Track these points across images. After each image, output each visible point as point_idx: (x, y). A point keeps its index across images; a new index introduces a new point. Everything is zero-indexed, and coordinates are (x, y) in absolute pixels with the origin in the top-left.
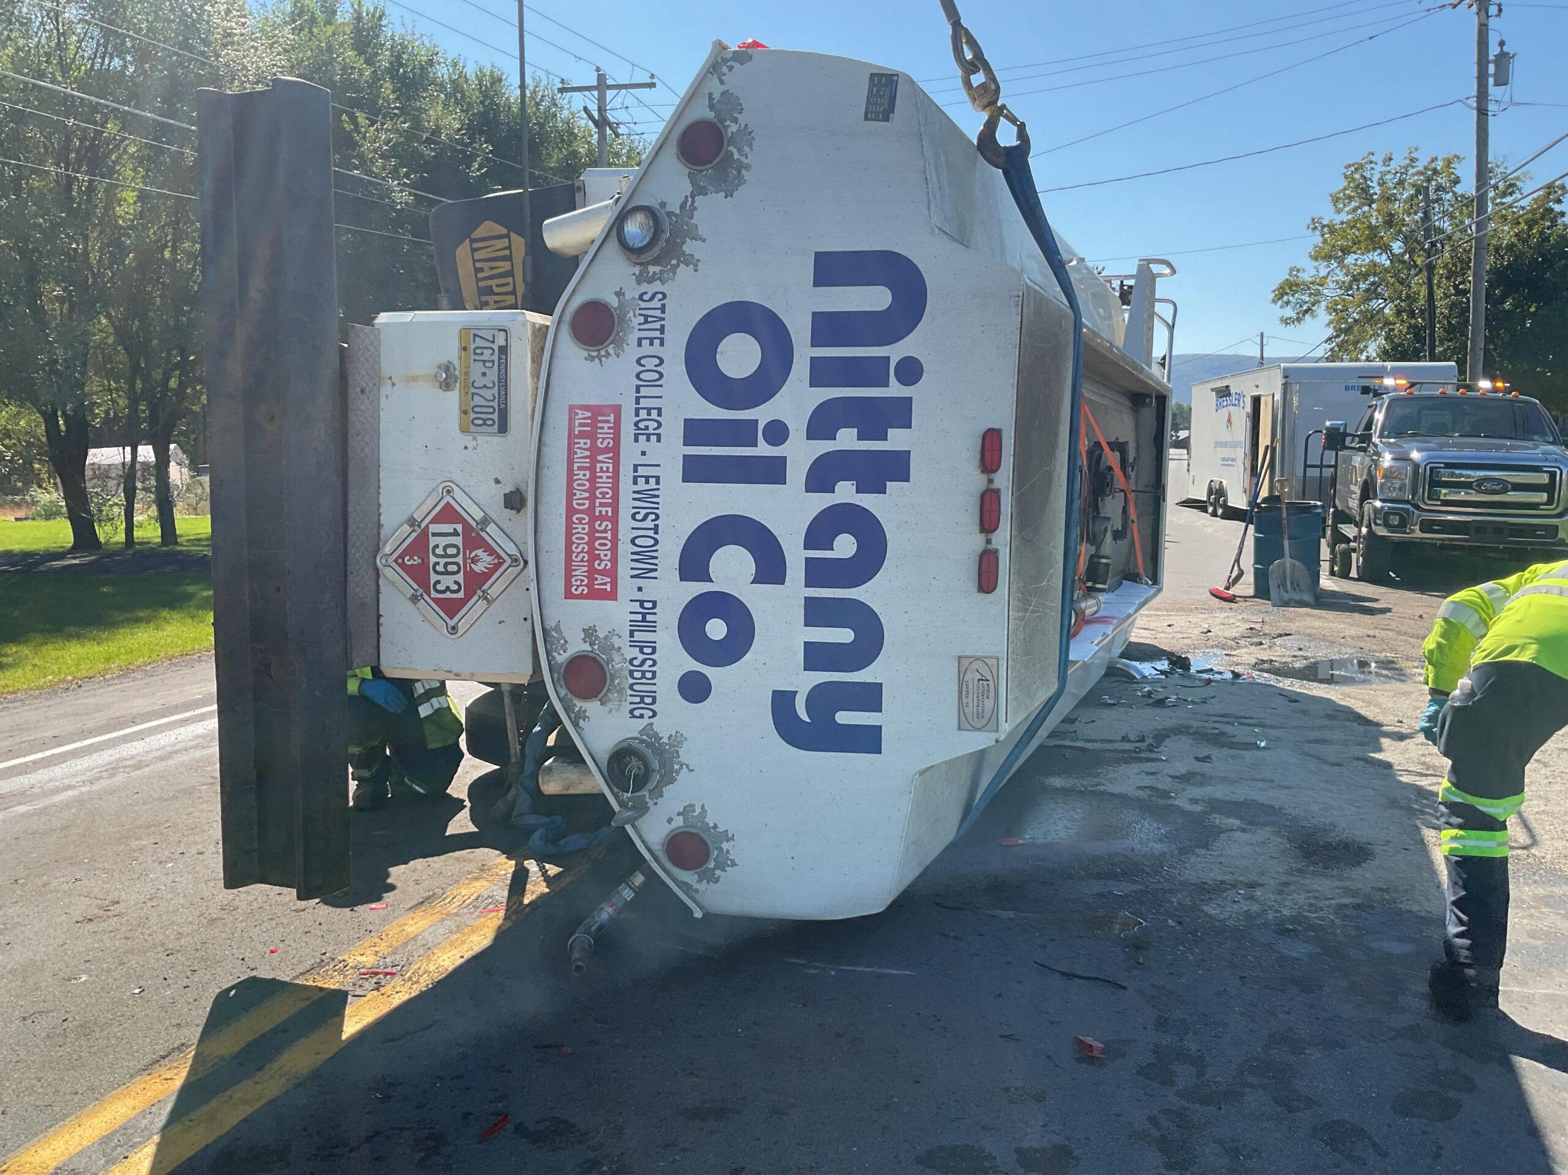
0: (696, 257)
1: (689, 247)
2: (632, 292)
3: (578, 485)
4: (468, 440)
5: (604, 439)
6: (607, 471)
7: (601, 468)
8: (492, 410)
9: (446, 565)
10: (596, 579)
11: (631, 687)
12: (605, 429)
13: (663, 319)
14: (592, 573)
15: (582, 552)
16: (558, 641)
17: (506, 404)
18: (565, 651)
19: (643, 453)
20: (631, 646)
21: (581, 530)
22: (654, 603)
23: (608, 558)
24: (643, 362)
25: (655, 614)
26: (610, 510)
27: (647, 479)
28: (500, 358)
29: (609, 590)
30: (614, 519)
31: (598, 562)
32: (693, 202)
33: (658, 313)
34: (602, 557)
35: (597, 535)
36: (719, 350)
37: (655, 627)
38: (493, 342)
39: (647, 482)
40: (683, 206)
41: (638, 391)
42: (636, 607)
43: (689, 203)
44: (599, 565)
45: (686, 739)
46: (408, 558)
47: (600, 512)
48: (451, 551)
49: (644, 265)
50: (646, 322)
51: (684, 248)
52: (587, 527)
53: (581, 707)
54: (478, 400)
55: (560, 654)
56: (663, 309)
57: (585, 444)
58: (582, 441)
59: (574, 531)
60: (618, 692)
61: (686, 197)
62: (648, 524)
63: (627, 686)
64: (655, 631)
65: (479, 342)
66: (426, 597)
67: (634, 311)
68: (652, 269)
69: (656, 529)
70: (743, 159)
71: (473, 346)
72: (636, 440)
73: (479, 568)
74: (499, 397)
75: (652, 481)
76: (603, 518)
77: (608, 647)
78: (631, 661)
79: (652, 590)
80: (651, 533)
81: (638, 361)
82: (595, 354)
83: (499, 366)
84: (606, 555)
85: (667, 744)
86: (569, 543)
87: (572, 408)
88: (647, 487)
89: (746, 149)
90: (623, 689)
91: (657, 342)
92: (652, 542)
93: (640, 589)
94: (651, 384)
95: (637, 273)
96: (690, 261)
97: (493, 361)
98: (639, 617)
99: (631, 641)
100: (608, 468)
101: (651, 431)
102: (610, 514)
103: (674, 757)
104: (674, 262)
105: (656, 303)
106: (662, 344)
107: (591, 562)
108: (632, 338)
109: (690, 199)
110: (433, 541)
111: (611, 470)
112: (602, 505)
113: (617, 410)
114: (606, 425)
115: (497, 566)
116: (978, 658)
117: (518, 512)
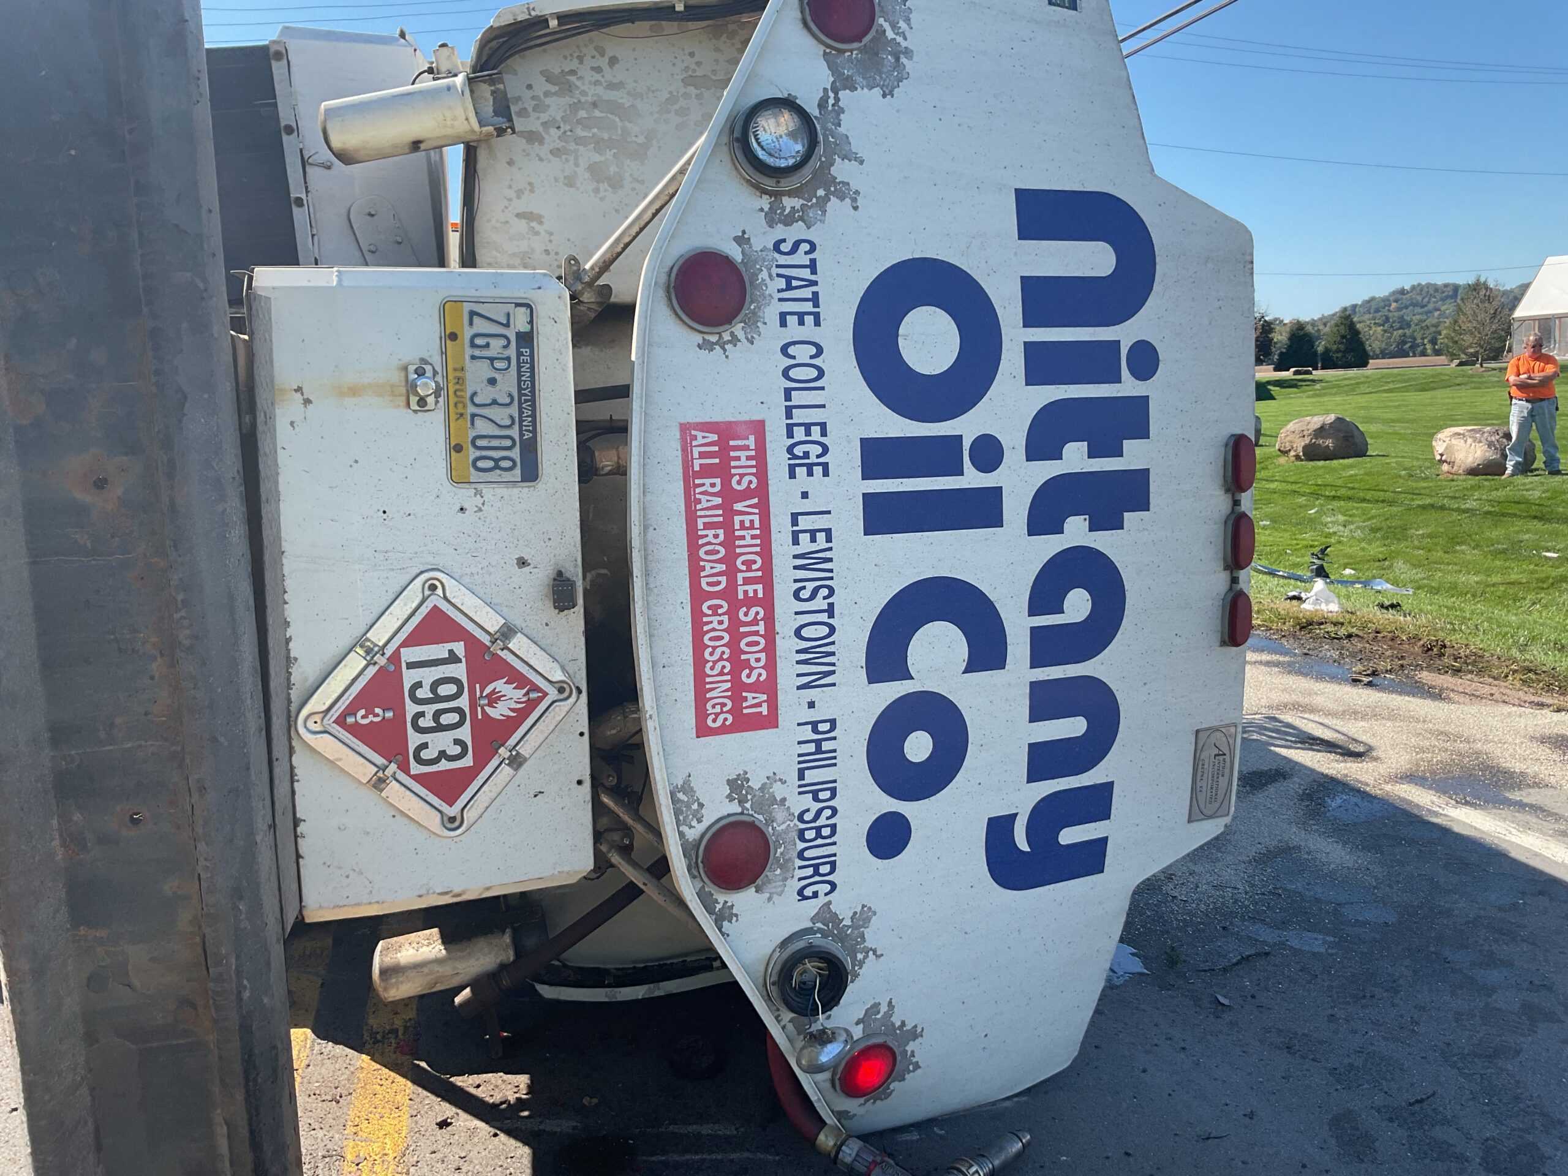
0: (854, 186)
1: (841, 170)
2: (763, 238)
3: (707, 553)
4: (465, 496)
5: (742, 476)
6: (752, 527)
7: (742, 522)
8: (508, 443)
9: (437, 715)
10: (746, 699)
11: (801, 856)
12: (742, 462)
13: (815, 283)
14: (738, 690)
15: (721, 659)
16: (688, 806)
17: (534, 431)
18: (699, 821)
19: (805, 495)
20: (800, 793)
21: (717, 624)
22: (833, 723)
23: (762, 663)
24: (791, 350)
25: (835, 738)
26: (759, 587)
27: (813, 534)
28: (519, 354)
29: (765, 713)
30: (768, 602)
31: (747, 671)
32: (837, 99)
33: (806, 273)
34: (753, 664)
35: (742, 629)
36: (901, 331)
37: (835, 758)
38: (507, 325)
39: (813, 540)
40: (822, 104)
41: (788, 398)
42: (807, 733)
43: (831, 101)
44: (749, 676)
45: (875, 913)
46: (362, 712)
47: (746, 592)
48: (445, 690)
49: (777, 195)
50: (789, 287)
51: (834, 171)
52: (725, 618)
53: (726, 902)
54: (482, 427)
55: (691, 827)
56: (813, 266)
57: (713, 485)
58: (708, 481)
59: (706, 628)
60: (781, 867)
61: (825, 90)
62: (820, 603)
63: (795, 855)
64: (835, 765)
65: (481, 326)
66: (401, 776)
67: (769, 269)
68: (789, 203)
69: (830, 611)
70: (899, 39)
71: (468, 333)
72: (792, 475)
73: (499, 712)
74: (521, 421)
75: (821, 536)
76: (750, 602)
77: (767, 801)
78: (800, 818)
79: (828, 703)
80: (823, 617)
81: (784, 350)
82: (714, 338)
83: (519, 367)
84: (758, 660)
85: (849, 927)
86: (699, 647)
87: (686, 429)
88: (814, 547)
89: (902, 24)
90: (787, 861)
91: (809, 320)
92: (826, 630)
93: (811, 705)
94: (807, 386)
95: (766, 208)
96: (842, 191)
97: (508, 359)
98: (812, 747)
99: (800, 786)
100: (752, 522)
101: (813, 459)
102: (760, 595)
103: (858, 943)
104: (821, 192)
105: (801, 258)
106: (817, 323)
107: (735, 673)
108: (771, 312)
109: (832, 95)
110: (409, 677)
111: (757, 525)
112: (747, 581)
113: (759, 428)
114: (743, 454)
115: (531, 705)
116: (1216, 729)
117: (562, 610)
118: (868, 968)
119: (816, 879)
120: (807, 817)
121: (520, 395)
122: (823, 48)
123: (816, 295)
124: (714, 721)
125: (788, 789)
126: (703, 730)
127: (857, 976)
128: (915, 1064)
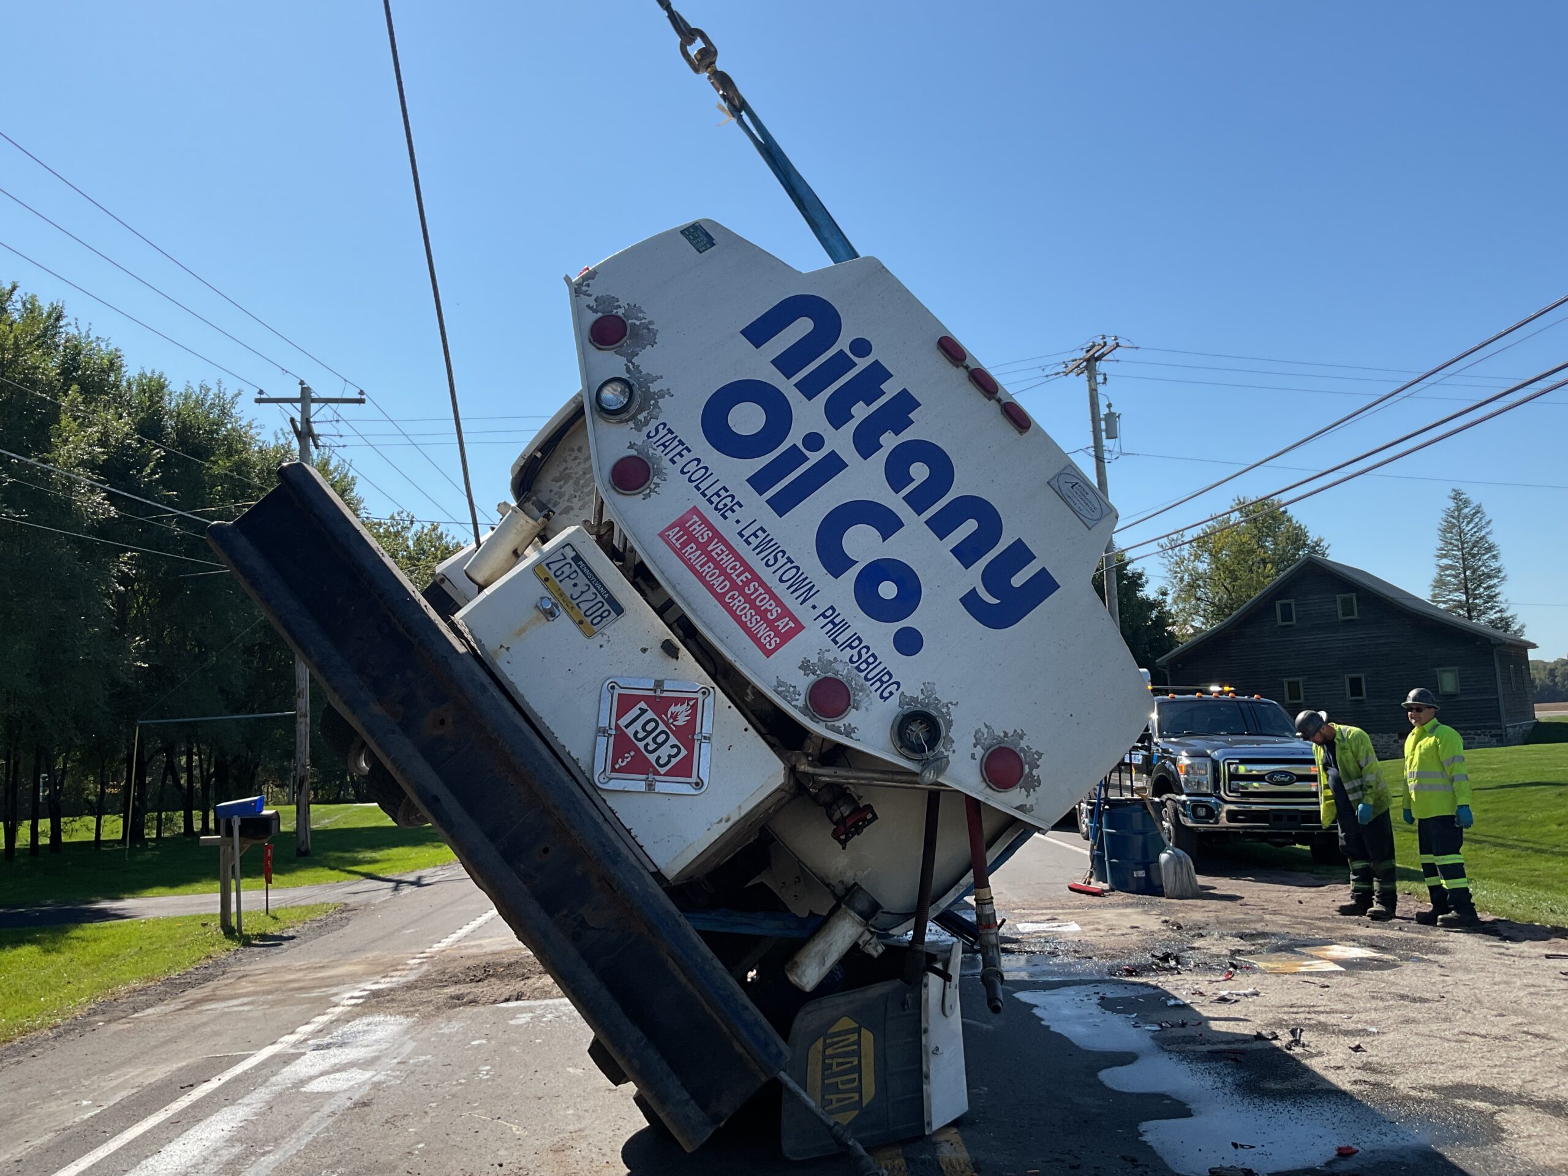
0: (665, 389)
1: (654, 388)
2: (640, 438)
3: (710, 577)
4: (598, 639)
5: (702, 535)
6: (723, 552)
7: (717, 553)
8: (600, 605)
9: (654, 740)
10: (778, 626)
11: (866, 679)
14: (771, 625)
15: (752, 616)
16: (788, 691)
18: (799, 694)
19: (738, 522)
20: (841, 650)
21: (738, 603)
22: (832, 608)
23: (774, 605)
24: (685, 470)
25: (839, 614)
26: (747, 574)
27: (755, 535)
28: (579, 566)
29: (793, 625)
30: (756, 577)
31: (769, 614)
32: (633, 364)
33: (670, 436)
34: (770, 608)
35: (752, 597)
36: (730, 425)
37: (847, 623)
38: (565, 558)
39: (757, 537)
40: (628, 371)
41: (699, 489)
42: (823, 621)
44: (772, 615)
45: (934, 684)
46: (620, 760)
47: (742, 581)
48: (649, 727)
51: (651, 390)
52: (740, 598)
53: (844, 725)
54: (584, 606)
55: (797, 700)
56: (670, 431)
57: (692, 548)
58: (688, 548)
59: (734, 608)
60: (861, 690)
62: (782, 561)
63: (864, 681)
64: (849, 626)
65: (554, 567)
66: (658, 778)
67: (652, 447)
68: (641, 417)
69: (790, 560)
70: (643, 321)
71: (551, 573)
72: (725, 518)
73: (681, 721)
74: (599, 592)
75: (759, 533)
76: (747, 583)
77: (827, 665)
78: (851, 661)
79: (822, 602)
81: (682, 472)
82: (648, 491)
83: (582, 571)
84: (771, 605)
85: (924, 699)
86: (737, 619)
87: (661, 535)
88: (759, 540)
89: (640, 315)
90: (862, 685)
91: (685, 452)
92: (795, 570)
93: (814, 607)
94: (703, 478)
95: (633, 426)
96: (661, 395)
97: (575, 571)
98: (830, 626)
99: (839, 647)
100: (721, 550)
101: (730, 505)
102: (750, 577)
103: (937, 704)
104: (652, 402)
105: (662, 432)
106: (689, 451)
107: (764, 618)
108: (665, 462)
109: (630, 364)
110: (630, 732)
111: (725, 549)
112: (738, 576)
113: (695, 511)
114: (696, 526)
115: (694, 708)
116: (1060, 474)
117: (677, 658)
118: (955, 714)
119: (885, 685)
120: (854, 659)
121: (591, 582)
122: (613, 351)
123: (680, 441)
124: (770, 645)
125: (834, 653)
126: (768, 653)
127: (952, 721)
128: (1037, 752)
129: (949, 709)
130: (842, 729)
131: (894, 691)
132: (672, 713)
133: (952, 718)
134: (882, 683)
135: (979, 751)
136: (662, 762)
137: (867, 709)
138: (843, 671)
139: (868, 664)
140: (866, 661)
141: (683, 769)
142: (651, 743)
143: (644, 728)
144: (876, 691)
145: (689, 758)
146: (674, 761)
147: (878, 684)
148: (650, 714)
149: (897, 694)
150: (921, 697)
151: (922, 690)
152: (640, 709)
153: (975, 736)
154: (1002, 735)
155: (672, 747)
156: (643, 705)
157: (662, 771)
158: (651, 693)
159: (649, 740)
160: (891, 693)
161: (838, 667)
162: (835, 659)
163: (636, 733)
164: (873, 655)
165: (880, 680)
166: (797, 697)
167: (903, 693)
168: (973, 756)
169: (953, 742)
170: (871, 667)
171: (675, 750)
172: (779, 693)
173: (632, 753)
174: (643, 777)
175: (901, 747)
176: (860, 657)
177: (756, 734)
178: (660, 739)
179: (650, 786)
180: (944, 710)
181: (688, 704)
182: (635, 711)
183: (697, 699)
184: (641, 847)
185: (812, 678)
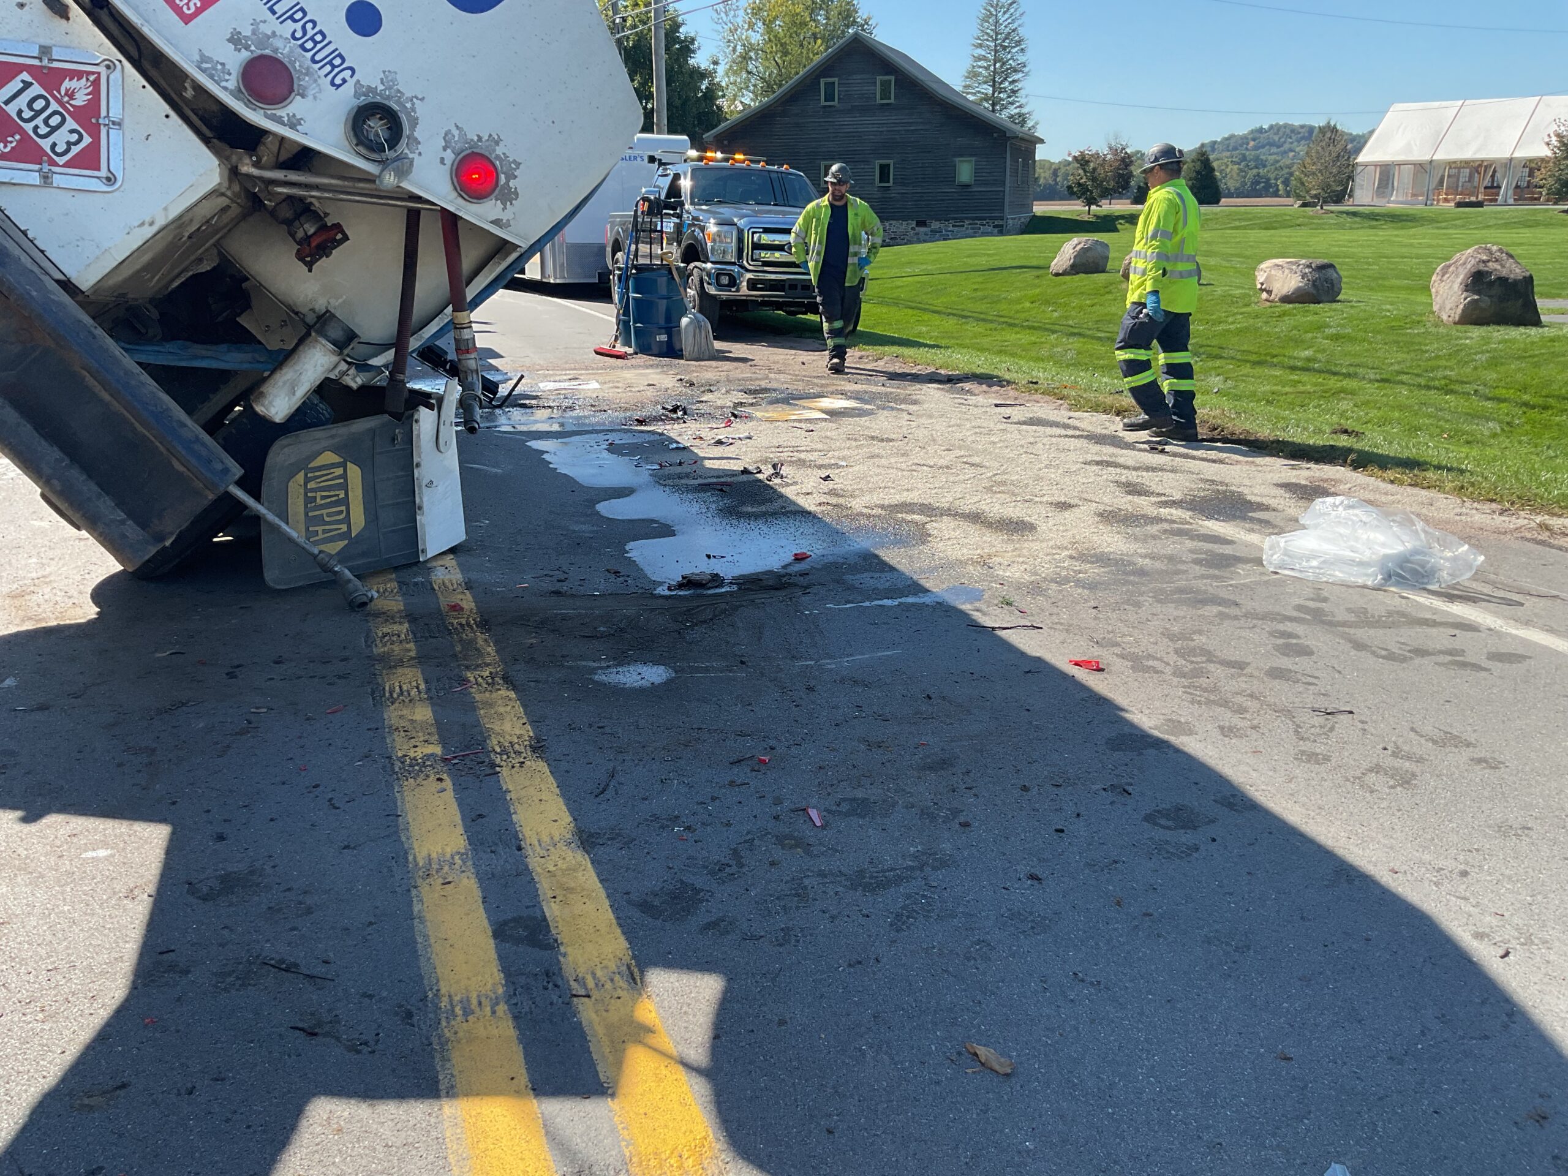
9: (46, 122)
11: (313, 61)
16: (216, 70)
18: (230, 74)
20: (281, 23)
45: (396, 73)
46: (2, 145)
48: (38, 105)
53: (288, 113)
55: (227, 81)
60: (307, 74)
63: (310, 62)
66: (55, 169)
73: (80, 100)
77: (264, 40)
78: (294, 37)
85: (384, 90)
90: (307, 70)
99: (278, 18)
103: (400, 97)
110: (11, 110)
115: (96, 83)
117: (68, 19)
118: (421, 110)
119: (336, 70)
120: (299, 35)
124: (189, 9)
125: (271, 25)
126: (187, 19)
127: (417, 118)
128: (515, 161)
129: (413, 104)
130: (286, 119)
131: (348, 78)
132: (67, 91)
133: (418, 114)
134: (334, 67)
135: (449, 156)
136: (59, 149)
137: (315, 98)
138: (284, 49)
139: (316, 43)
140: (312, 39)
141: (89, 160)
142: (42, 125)
143: (30, 105)
144: (326, 76)
145: (95, 146)
146: (75, 150)
147: (328, 68)
148: (36, 89)
149: (351, 83)
150: (381, 87)
151: (382, 80)
152: (23, 81)
153: (444, 138)
154: (476, 138)
155: (72, 131)
156: (25, 76)
157: (61, 160)
158: (36, 62)
159: (39, 120)
160: (344, 81)
161: (278, 43)
162: (274, 33)
163: (20, 112)
164: (321, 32)
165: (330, 63)
166: (227, 77)
167: (358, 81)
168: (442, 160)
169: (419, 143)
170: (319, 46)
171: (75, 137)
172: (204, 71)
173: (18, 137)
174: (37, 167)
175: (357, 145)
176: (305, 33)
177: (180, 121)
178: (55, 121)
179: (46, 178)
180: (409, 105)
181: (88, 80)
182: (15, 85)
183: (99, 73)
184: (42, 252)
185: (245, 55)
